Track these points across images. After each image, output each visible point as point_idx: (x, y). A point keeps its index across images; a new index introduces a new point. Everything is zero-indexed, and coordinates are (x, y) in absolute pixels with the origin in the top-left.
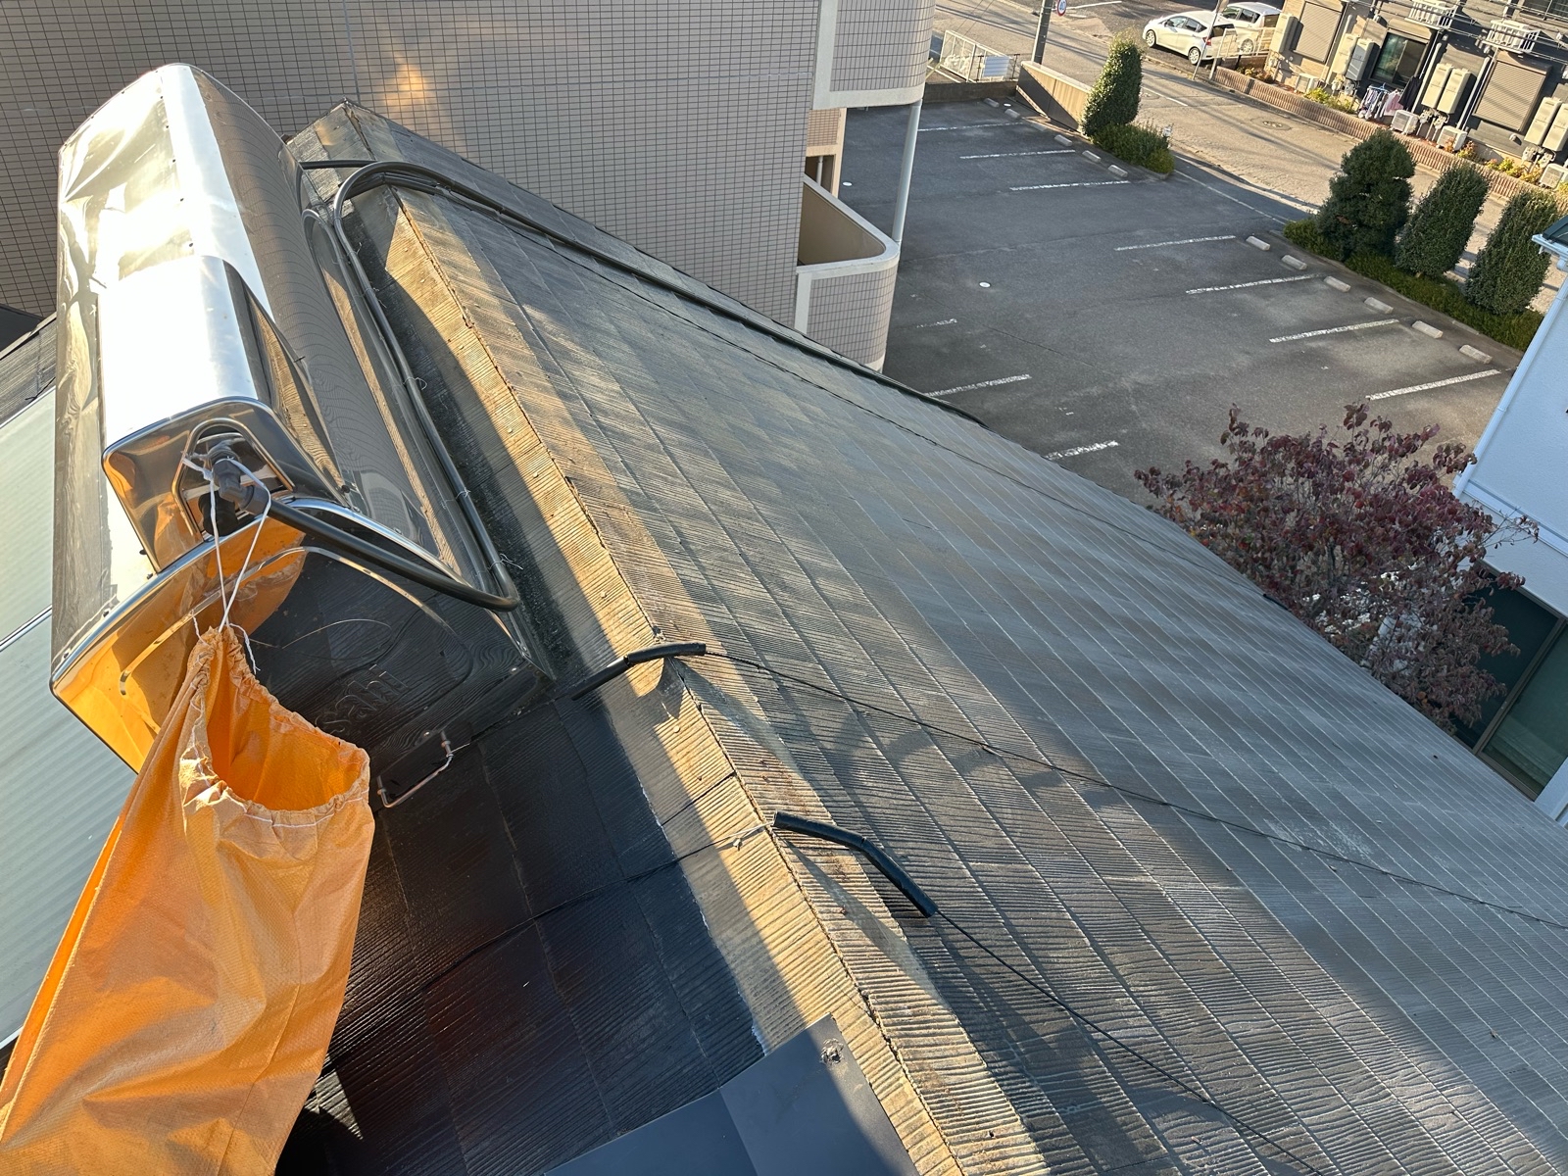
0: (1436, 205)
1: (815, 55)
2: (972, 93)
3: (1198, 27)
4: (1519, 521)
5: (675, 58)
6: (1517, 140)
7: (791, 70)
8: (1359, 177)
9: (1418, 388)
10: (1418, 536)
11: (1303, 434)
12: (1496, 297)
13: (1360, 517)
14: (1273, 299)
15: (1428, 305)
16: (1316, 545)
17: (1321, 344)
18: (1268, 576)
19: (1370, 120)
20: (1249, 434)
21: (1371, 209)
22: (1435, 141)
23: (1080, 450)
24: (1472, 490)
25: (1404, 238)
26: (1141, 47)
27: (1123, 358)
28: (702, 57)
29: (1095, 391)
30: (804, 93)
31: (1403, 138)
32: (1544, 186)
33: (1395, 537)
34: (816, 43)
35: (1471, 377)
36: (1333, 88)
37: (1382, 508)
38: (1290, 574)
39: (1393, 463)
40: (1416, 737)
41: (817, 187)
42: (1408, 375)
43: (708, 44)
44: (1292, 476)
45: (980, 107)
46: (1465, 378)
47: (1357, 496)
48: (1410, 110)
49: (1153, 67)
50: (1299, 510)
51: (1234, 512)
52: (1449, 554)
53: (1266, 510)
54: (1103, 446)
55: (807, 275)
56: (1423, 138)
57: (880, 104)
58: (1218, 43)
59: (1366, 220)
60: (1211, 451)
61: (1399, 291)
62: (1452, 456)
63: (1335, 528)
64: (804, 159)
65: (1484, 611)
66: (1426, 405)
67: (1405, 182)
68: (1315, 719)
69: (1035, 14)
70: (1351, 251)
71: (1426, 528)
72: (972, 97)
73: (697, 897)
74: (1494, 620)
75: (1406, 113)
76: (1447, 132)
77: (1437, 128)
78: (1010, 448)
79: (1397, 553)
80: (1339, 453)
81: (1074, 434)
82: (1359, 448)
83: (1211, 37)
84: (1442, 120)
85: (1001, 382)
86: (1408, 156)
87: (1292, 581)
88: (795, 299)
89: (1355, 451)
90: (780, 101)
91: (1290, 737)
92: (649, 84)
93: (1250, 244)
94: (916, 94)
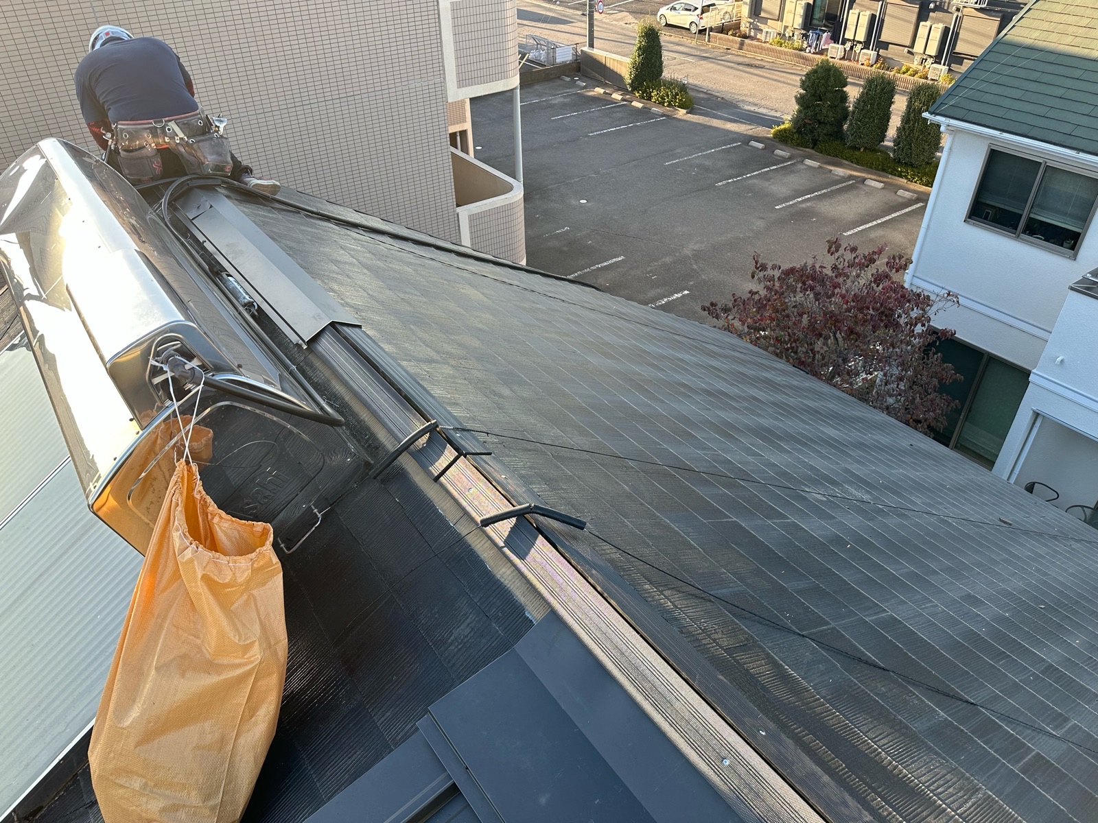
0: (865, 103)
1: (443, 66)
2: (551, 74)
3: (692, 8)
4: (946, 295)
5: (350, 81)
6: (909, 52)
7: (429, 78)
8: (813, 91)
9: (875, 223)
10: (886, 316)
11: (803, 264)
12: (913, 156)
13: (848, 310)
14: (772, 180)
15: (871, 168)
16: (824, 333)
17: (809, 204)
18: (797, 358)
19: (814, 53)
20: (769, 270)
21: (824, 112)
22: (858, 61)
23: (665, 300)
24: (917, 282)
25: (849, 127)
26: (657, 27)
27: (682, 235)
28: (368, 78)
29: (668, 260)
30: (440, 92)
31: (837, 62)
32: (932, 80)
33: (871, 319)
34: (442, 58)
35: (907, 210)
36: (787, 35)
37: (860, 302)
38: (811, 355)
39: (863, 272)
40: (899, 436)
41: (459, 153)
42: (867, 215)
43: (370, 69)
44: (801, 292)
45: (559, 82)
46: (903, 211)
47: (843, 297)
48: (838, 43)
49: (668, 38)
50: (808, 312)
51: (768, 322)
52: (906, 324)
53: (788, 316)
54: (680, 295)
55: (465, 212)
56: (850, 60)
57: (492, 92)
58: (707, 17)
59: (822, 118)
60: (748, 286)
61: (852, 162)
62: (897, 261)
63: (834, 320)
64: (448, 136)
65: (936, 356)
66: (882, 233)
67: (843, 91)
68: (832, 432)
69: (583, 14)
70: (817, 140)
71: (890, 309)
72: (552, 77)
73: (482, 557)
74: (944, 360)
75: (836, 45)
76: (864, 54)
77: (858, 52)
78: (617, 301)
79: (875, 328)
80: (828, 272)
81: (660, 291)
82: (841, 267)
83: (702, 14)
84: (859, 46)
85: (606, 264)
86: (841, 73)
87: (814, 359)
88: (459, 230)
89: (838, 269)
90: (425, 100)
91: (815, 442)
92: (335, 101)
93: (751, 146)
94: (515, 81)
